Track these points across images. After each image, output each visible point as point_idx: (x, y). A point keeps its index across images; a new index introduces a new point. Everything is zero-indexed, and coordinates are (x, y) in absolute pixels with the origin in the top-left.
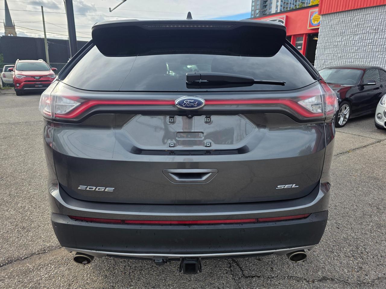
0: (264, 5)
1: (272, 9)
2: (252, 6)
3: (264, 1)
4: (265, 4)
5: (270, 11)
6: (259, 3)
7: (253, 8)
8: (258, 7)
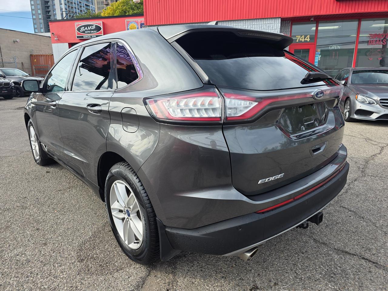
0: (45, 5)
1: (57, 11)
2: (31, 5)
3: (45, 2)
4: (47, 5)
5: (54, 13)
6: (39, 2)
7: (33, 7)
8: (39, 7)
